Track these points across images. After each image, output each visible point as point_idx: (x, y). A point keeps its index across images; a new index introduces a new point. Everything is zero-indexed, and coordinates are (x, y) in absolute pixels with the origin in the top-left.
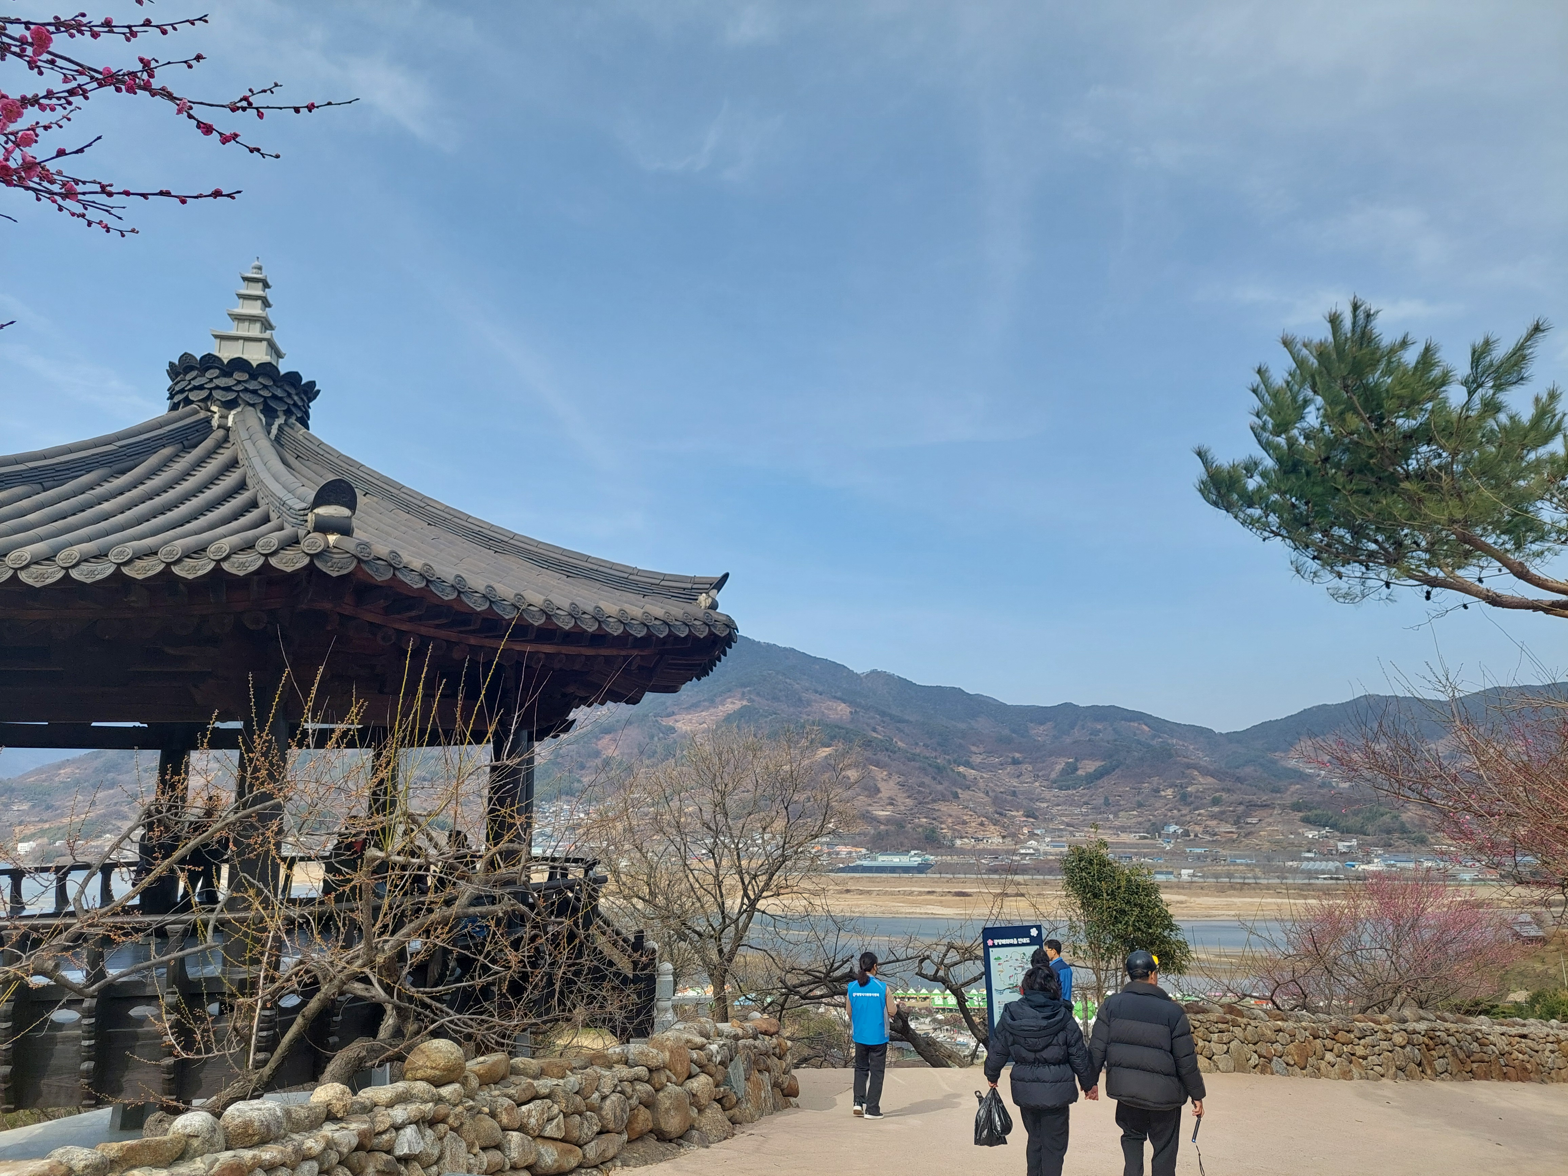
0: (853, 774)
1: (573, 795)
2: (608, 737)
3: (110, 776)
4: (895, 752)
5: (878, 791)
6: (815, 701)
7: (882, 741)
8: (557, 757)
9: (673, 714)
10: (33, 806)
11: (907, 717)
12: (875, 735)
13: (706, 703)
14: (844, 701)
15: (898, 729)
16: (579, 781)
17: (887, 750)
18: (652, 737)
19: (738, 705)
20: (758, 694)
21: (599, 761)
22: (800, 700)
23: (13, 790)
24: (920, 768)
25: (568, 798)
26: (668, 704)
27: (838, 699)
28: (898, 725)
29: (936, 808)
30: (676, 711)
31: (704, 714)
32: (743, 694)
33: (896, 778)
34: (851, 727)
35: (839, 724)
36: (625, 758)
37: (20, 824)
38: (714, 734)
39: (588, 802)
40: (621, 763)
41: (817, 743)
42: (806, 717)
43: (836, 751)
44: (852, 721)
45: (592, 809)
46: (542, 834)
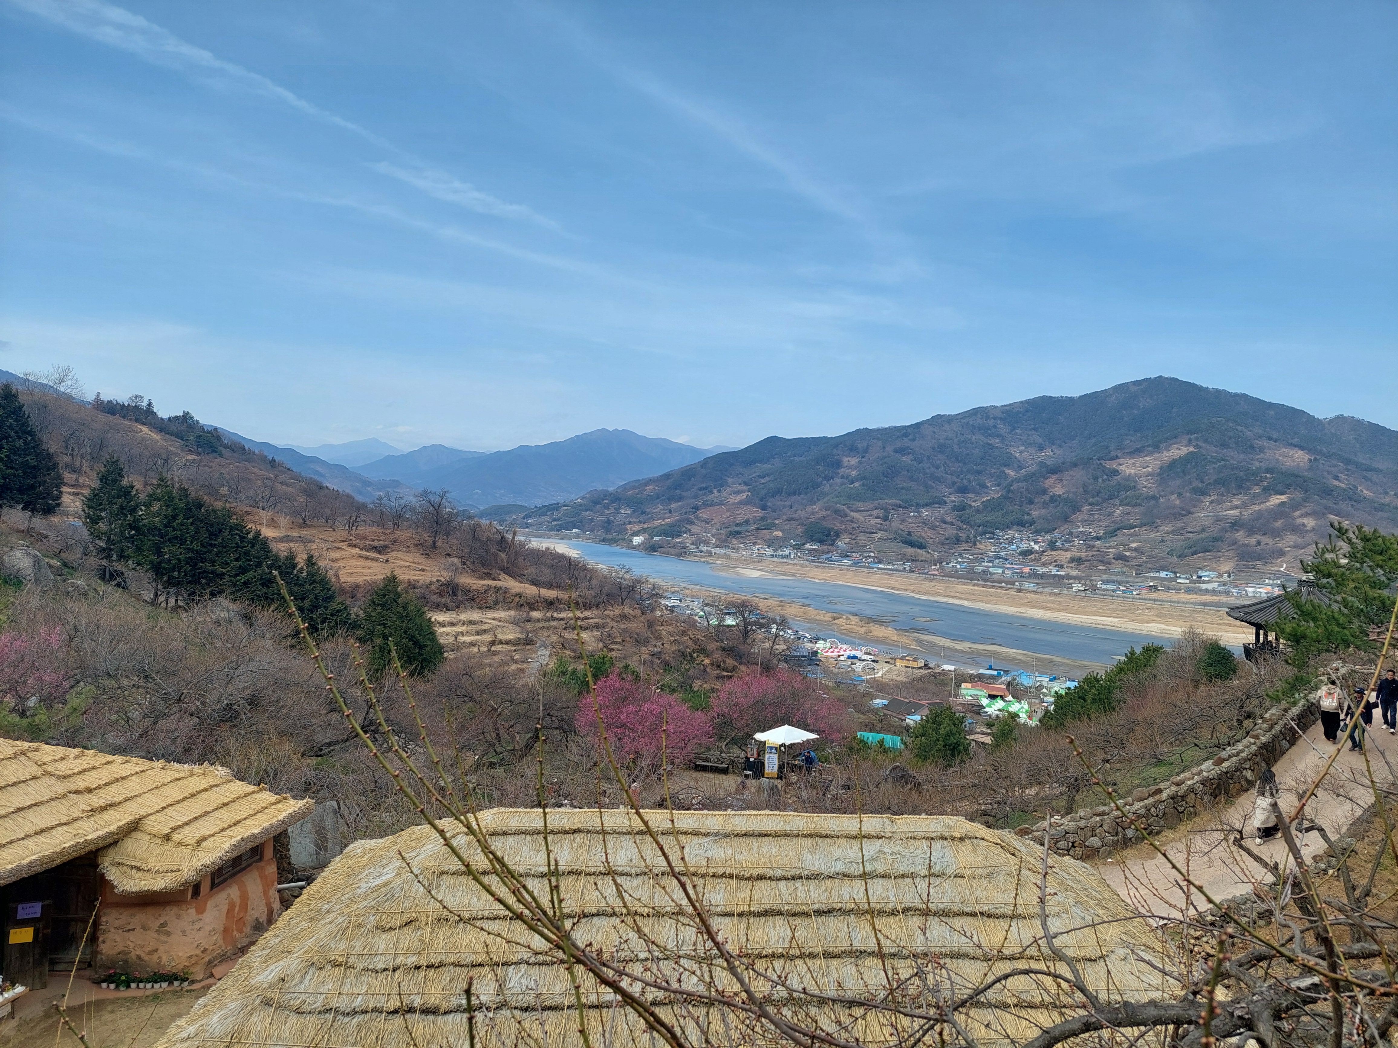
0: (1310, 522)
1: (1023, 526)
2: (1054, 477)
3: (678, 492)
4: (1360, 502)
6: (1269, 448)
7: (1344, 490)
8: (1009, 491)
9: (1117, 457)
10: (634, 511)
11: (1376, 465)
12: (1336, 483)
13: (1150, 449)
14: (1302, 448)
15: (1365, 478)
16: (1028, 514)
17: (1350, 499)
18: (1096, 479)
19: (1184, 451)
20: (1206, 441)
21: (1046, 498)
22: (1252, 447)
23: (620, 499)
24: (1388, 518)
25: (1019, 527)
26: (1111, 448)
27: (1295, 446)
28: (1365, 473)
30: (1119, 455)
31: (1148, 458)
32: (1190, 441)
34: (1309, 475)
35: (1296, 472)
36: (1071, 496)
37: (630, 523)
38: (1158, 478)
39: (1038, 532)
40: (1066, 501)
41: (1270, 490)
42: (1257, 464)
43: (1291, 499)
44: (1311, 469)
45: (1040, 539)
46: (998, 557)
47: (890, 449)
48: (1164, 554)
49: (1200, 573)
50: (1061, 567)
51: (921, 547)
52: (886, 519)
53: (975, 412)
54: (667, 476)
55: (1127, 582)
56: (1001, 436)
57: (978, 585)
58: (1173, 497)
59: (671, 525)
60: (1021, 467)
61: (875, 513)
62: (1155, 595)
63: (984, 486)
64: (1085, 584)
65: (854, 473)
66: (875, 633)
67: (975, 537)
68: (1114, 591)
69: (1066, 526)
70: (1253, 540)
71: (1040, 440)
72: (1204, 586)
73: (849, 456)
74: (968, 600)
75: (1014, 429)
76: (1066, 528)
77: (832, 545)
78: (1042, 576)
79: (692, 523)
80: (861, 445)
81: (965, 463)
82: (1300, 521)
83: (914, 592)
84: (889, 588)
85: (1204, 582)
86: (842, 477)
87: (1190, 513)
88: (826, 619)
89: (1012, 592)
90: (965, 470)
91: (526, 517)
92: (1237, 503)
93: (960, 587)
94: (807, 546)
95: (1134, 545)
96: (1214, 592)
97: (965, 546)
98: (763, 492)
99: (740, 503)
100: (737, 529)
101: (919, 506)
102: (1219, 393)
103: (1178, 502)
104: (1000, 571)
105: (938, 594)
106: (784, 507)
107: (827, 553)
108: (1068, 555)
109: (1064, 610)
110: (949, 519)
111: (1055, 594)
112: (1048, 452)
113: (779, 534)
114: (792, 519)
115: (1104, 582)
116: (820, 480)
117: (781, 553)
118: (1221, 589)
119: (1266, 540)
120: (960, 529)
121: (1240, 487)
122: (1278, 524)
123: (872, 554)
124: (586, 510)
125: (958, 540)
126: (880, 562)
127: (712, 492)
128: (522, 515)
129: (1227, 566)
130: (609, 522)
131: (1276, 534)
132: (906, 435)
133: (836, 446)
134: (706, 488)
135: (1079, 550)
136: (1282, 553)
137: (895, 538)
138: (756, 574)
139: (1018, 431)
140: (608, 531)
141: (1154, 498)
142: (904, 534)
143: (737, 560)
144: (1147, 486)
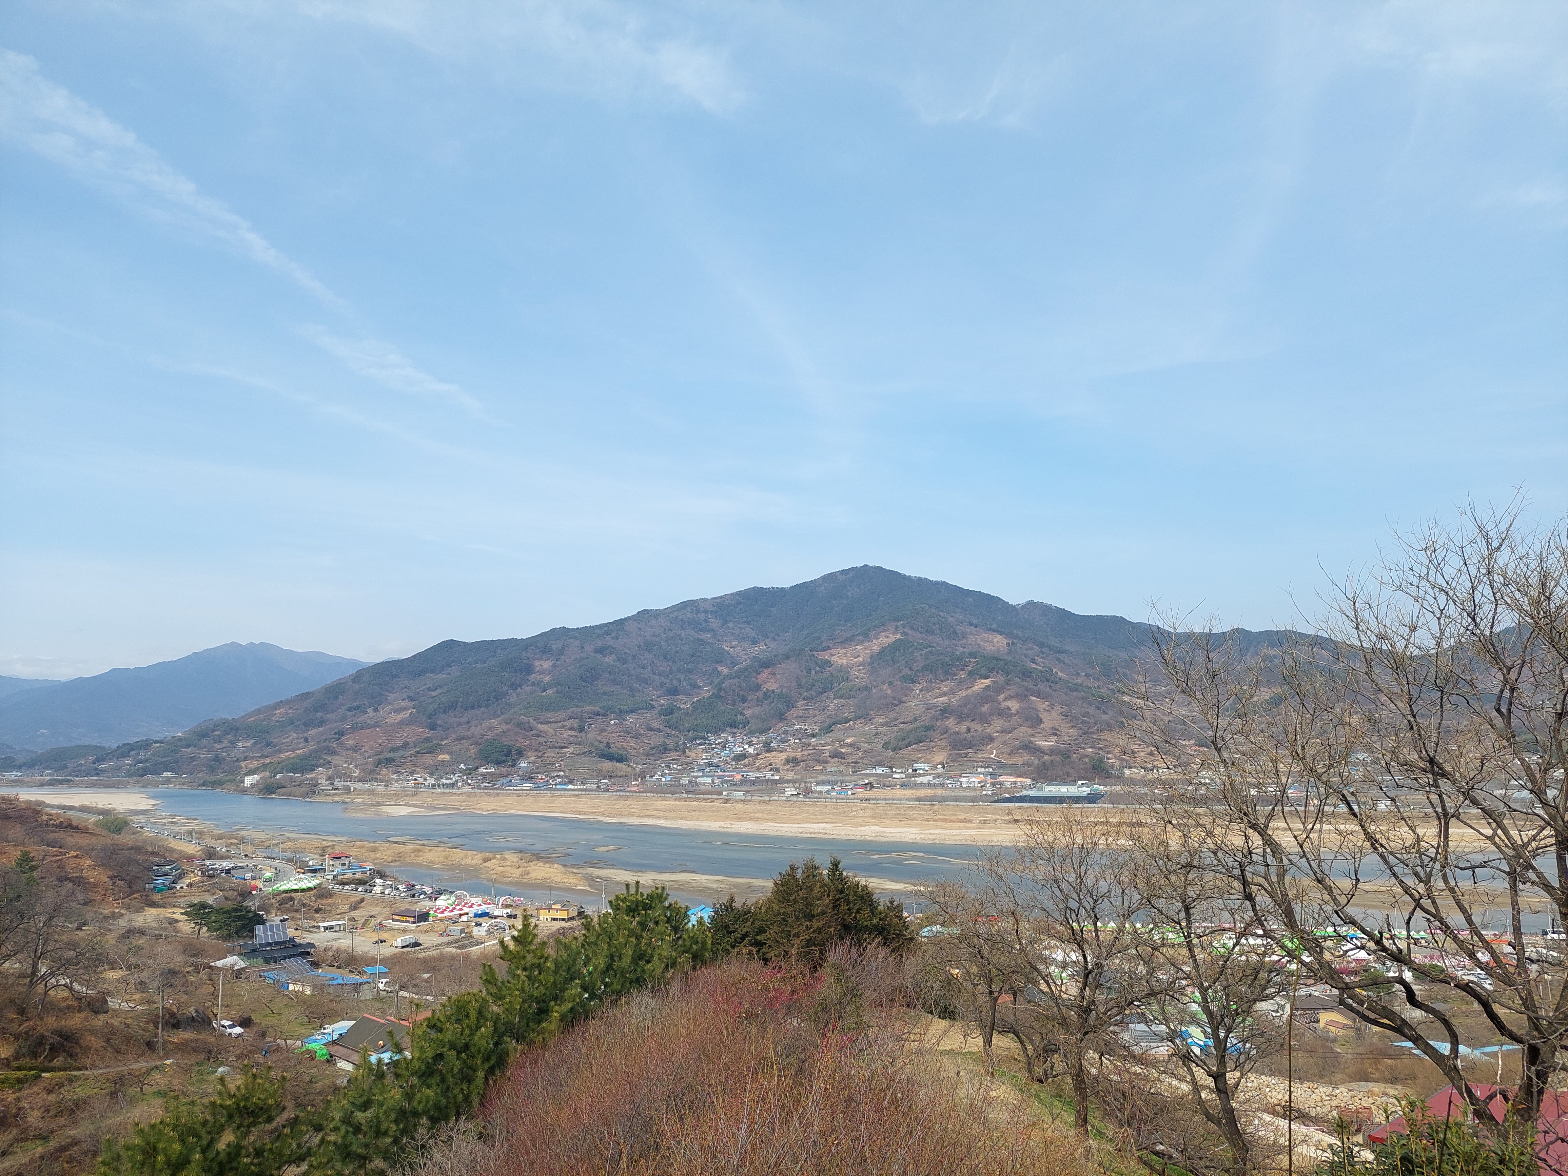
0: (1014, 705)
1: (737, 727)
2: (767, 671)
3: (319, 714)
4: (1056, 683)
5: (1041, 721)
6: (971, 634)
7: (1042, 672)
8: (720, 690)
9: (829, 648)
10: (255, 743)
11: (1066, 648)
12: (1034, 666)
13: (860, 638)
14: (1000, 633)
15: (1058, 659)
16: (742, 714)
17: (1048, 681)
18: (809, 671)
19: (892, 638)
20: (912, 628)
21: (760, 694)
22: (955, 632)
23: (237, 729)
24: (1082, 698)
25: (732, 729)
26: (823, 639)
27: (994, 631)
28: (1057, 656)
29: (1103, 738)
30: (830, 645)
31: (858, 647)
32: (897, 627)
33: (1058, 707)
34: (1010, 658)
35: (997, 656)
36: (785, 691)
37: (245, 759)
38: (869, 667)
39: (752, 733)
40: (781, 696)
41: (974, 675)
42: (961, 650)
43: (995, 682)
44: (1010, 652)
45: (755, 740)
46: (709, 765)
47: (589, 648)
48: (879, 748)
49: (916, 766)
50: (776, 770)
51: (620, 759)
52: (581, 730)
53: (684, 605)
54: (306, 696)
55: (842, 782)
56: (713, 630)
57: (680, 800)
58: (885, 686)
59: (304, 758)
60: (734, 664)
61: (568, 723)
62: (870, 794)
63: (695, 686)
64: (799, 788)
65: (547, 679)
66: (533, 875)
67: (685, 744)
68: (828, 792)
69: (781, 724)
70: (963, 728)
71: (753, 634)
72: (919, 780)
73: (541, 659)
74: (666, 818)
75: (726, 622)
76: (781, 727)
77: (513, 766)
78: (753, 783)
79: (334, 753)
80: (555, 646)
81: (674, 662)
82: (1004, 704)
83: (603, 814)
84: (574, 812)
85: (920, 775)
86: (533, 684)
87: (901, 702)
88: (474, 862)
89: (718, 804)
90: (674, 669)
91: (98, 760)
92: (945, 689)
93: (659, 804)
94: (482, 770)
95: (849, 741)
96: (929, 785)
97: (673, 755)
98: (431, 708)
99: (402, 722)
100: (391, 755)
101: (621, 714)
102: (921, 583)
103: (889, 692)
104: (709, 780)
105: (632, 815)
106: (460, 724)
107: (506, 776)
108: (783, 756)
109: (772, 820)
110: (655, 725)
111: (765, 802)
112: (762, 647)
113: (445, 757)
114: (463, 738)
115: (818, 783)
116: (505, 688)
117: (445, 781)
118: (937, 781)
119: (975, 726)
120: (669, 736)
121: (947, 673)
122: (985, 708)
123: (562, 773)
124: (188, 746)
125: (665, 749)
126: (570, 782)
127: (365, 712)
128: (91, 758)
129: (940, 757)
130: (217, 759)
131: (984, 719)
132: (608, 633)
133: (526, 648)
134: (358, 708)
135: (795, 749)
136: (991, 739)
137: (591, 752)
138: (403, 811)
139: (731, 625)
140: (212, 770)
141: (866, 688)
142: (602, 746)
143: (383, 796)
144: (860, 676)
